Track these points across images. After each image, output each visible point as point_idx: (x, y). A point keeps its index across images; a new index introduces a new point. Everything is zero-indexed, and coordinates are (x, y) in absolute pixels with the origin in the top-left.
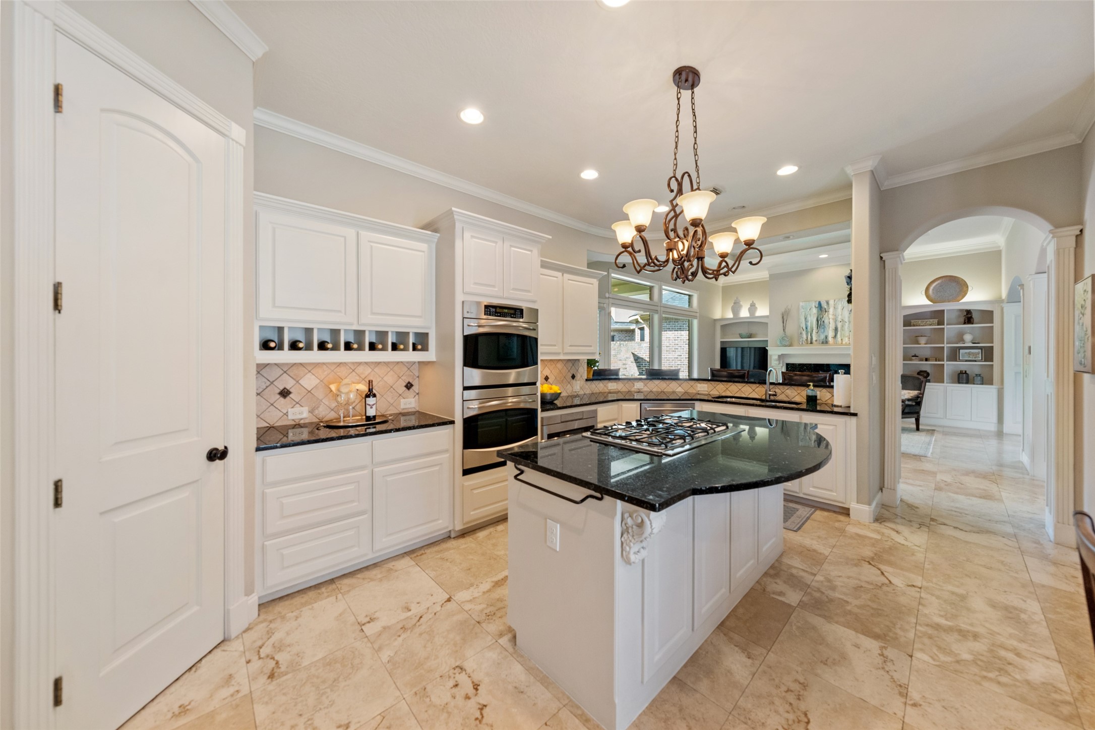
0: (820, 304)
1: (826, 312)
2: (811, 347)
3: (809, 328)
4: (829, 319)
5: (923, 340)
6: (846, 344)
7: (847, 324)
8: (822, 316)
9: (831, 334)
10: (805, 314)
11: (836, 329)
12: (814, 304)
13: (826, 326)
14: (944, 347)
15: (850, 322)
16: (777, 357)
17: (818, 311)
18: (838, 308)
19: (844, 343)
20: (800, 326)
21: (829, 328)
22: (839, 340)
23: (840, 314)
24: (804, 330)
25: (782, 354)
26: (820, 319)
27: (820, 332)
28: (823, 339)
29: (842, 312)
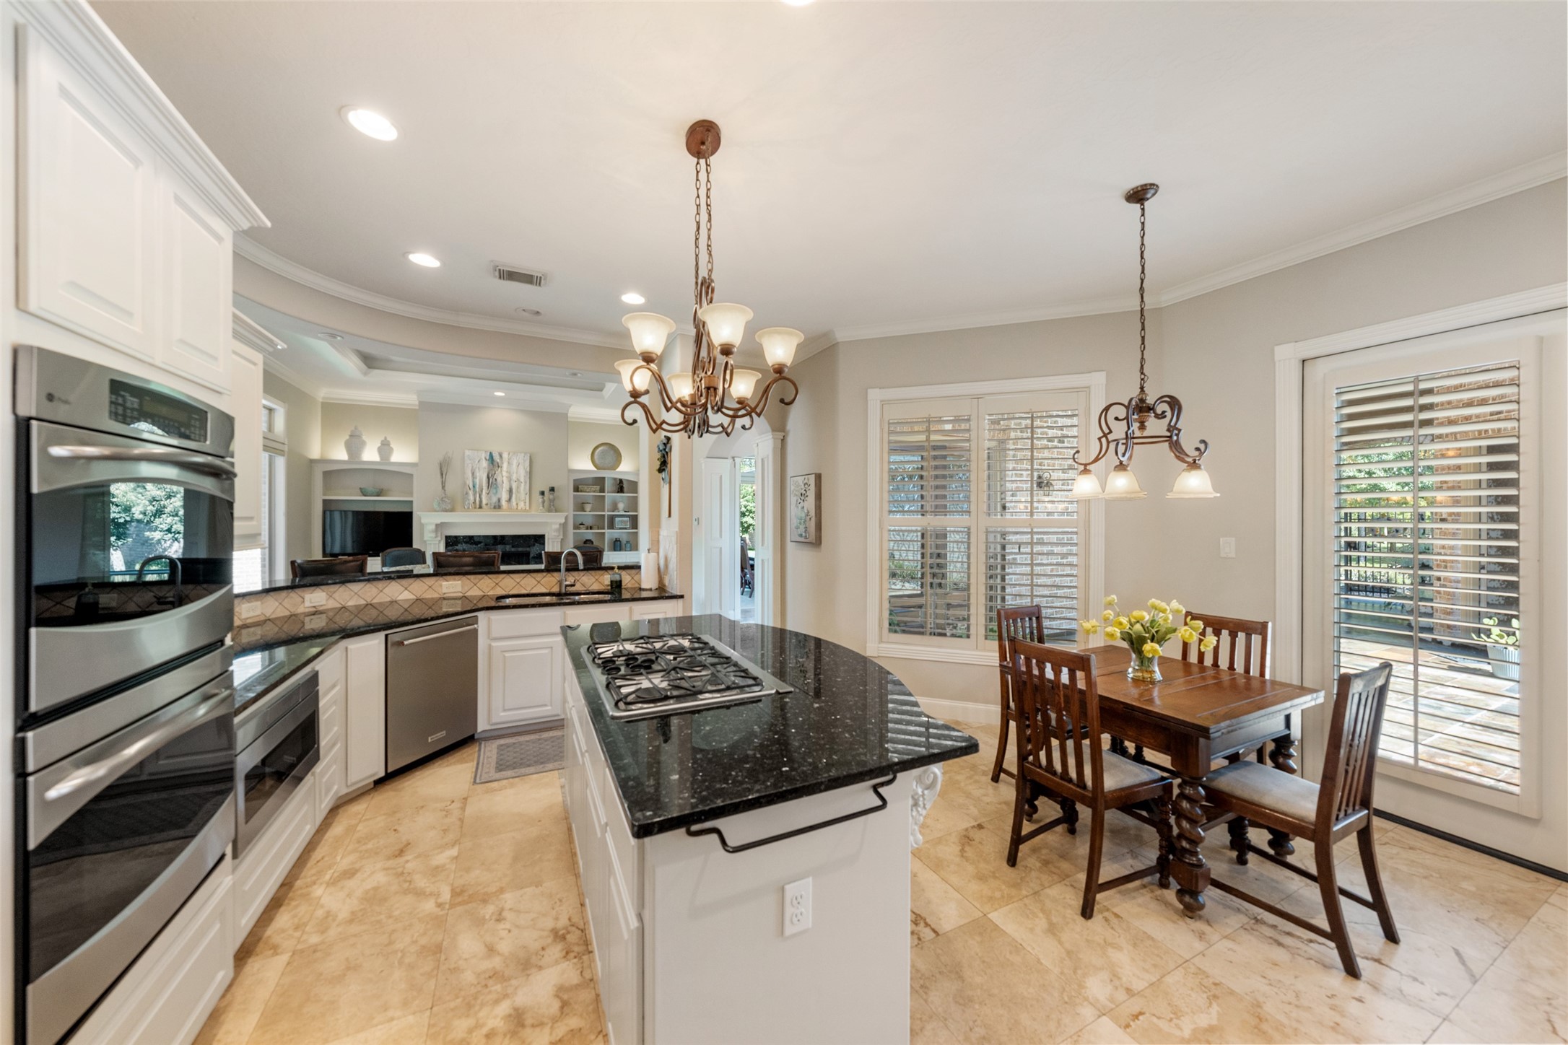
0: (491, 455)
1: (499, 467)
2: (480, 513)
3: (477, 486)
4: (502, 476)
5: (588, 507)
6: (522, 510)
7: (523, 485)
8: (494, 472)
9: (505, 496)
10: (473, 467)
11: (511, 491)
12: (484, 455)
13: (499, 486)
14: (604, 515)
15: (526, 482)
16: (433, 527)
17: (489, 465)
18: (512, 464)
19: (519, 508)
20: (465, 483)
21: (503, 489)
22: (514, 504)
23: (515, 472)
24: (470, 489)
25: (442, 523)
26: (492, 476)
27: (491, 492)
28: (494, 502)
29: (517, 470)
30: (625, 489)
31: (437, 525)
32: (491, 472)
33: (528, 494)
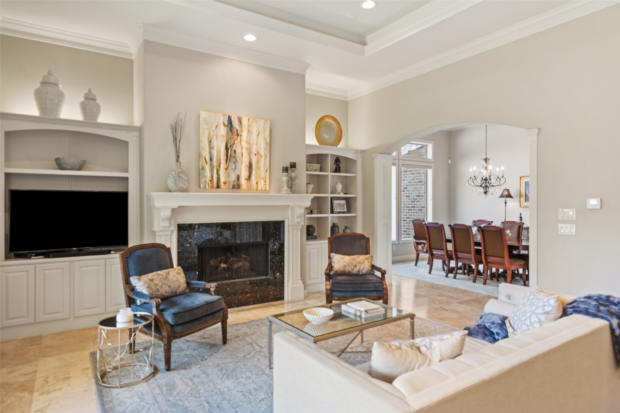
0: (230, 119)
1: (238, 135)
2: (217, 193)
3: (215, 160)
4: (241, 147)
6: (262, 191)
7: (263, 159)
8: (232, 142)
9: (244, 174)
10: (209, 134)
11: (250, 166)
12: (223, 119)
13: (238, 160)
14: (326, 197)
15: (266, 156)
16: (169, 213)
17: (227, 133)
18: (252, 133)
19: (259, 188)
20: (200, 155)
21: (242, 163)
22: (254, 183)
23: (255, 142)
24: (207, 163)
25: (180, 207)
26: (230, 146)
27: (230, 168)
28: (233, 180)
29: (257, 140)
30: (342, 169)
31: (173, 210)
32: (229, 141)
33: (268, 171)
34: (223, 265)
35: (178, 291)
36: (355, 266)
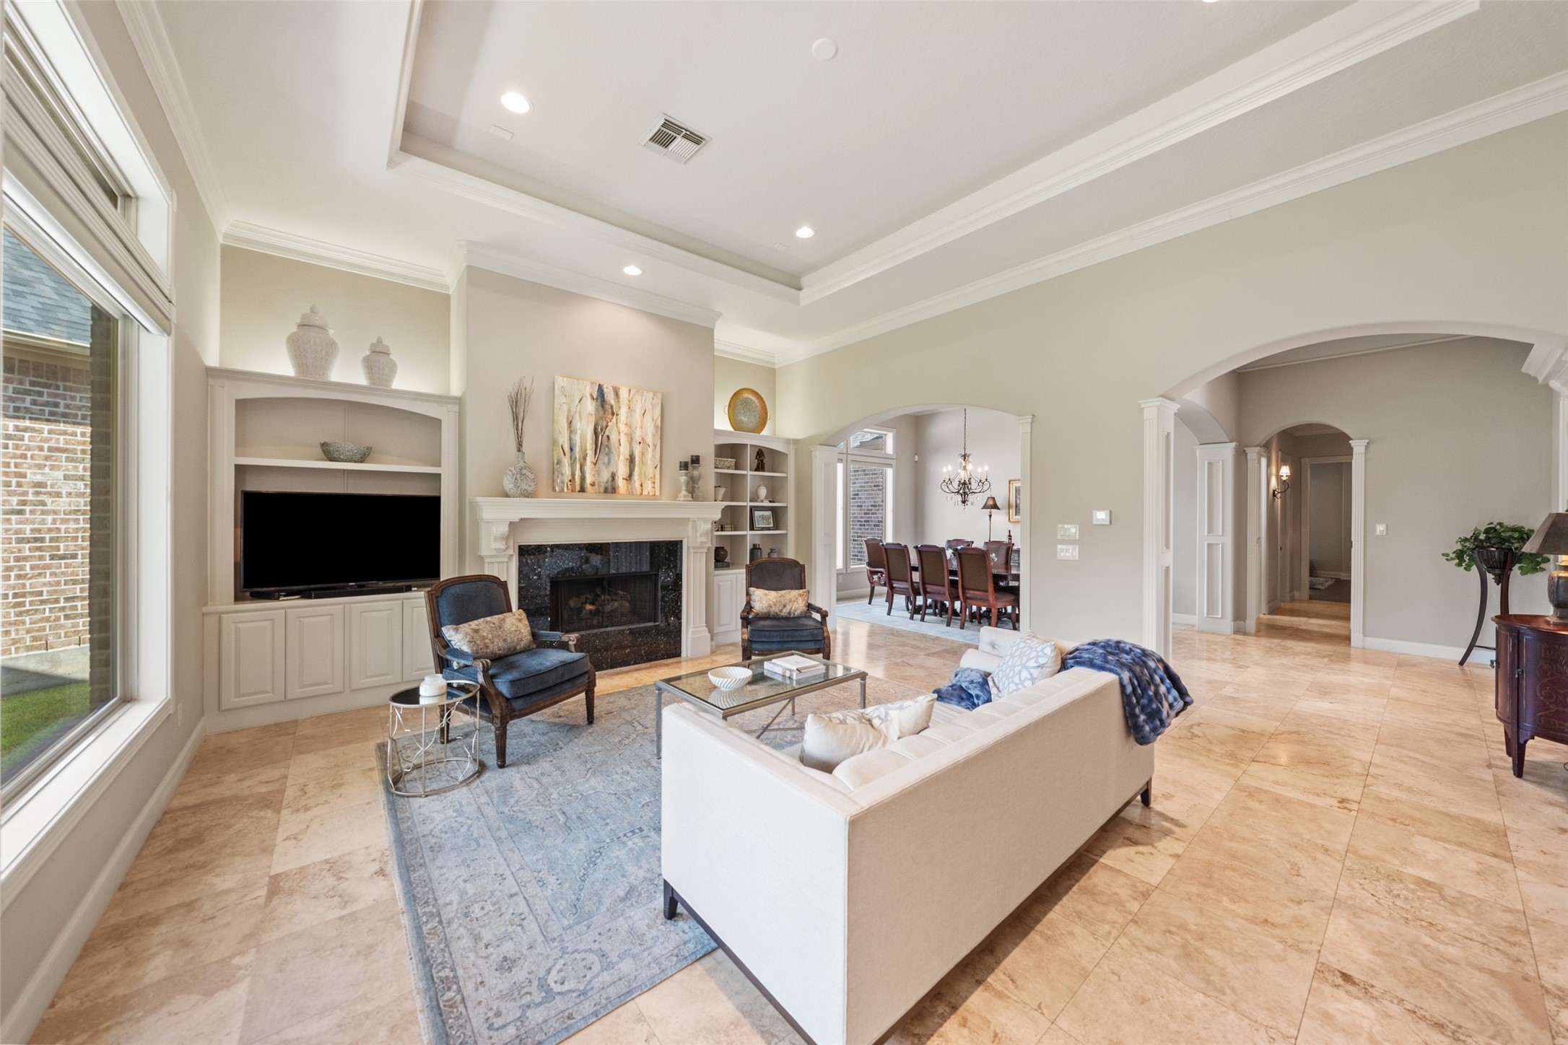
0: (600, 388)
1: (613, 414)
2: (581, 499)
3: (577, 449)
4: (618, 431)
6: (649, 497)
7: (650, 450)
8: (605, 424)
9: (622, 471)
10: (569, 410)
11: (631, 460)
12: (590, 390)
13: (613, 450)
14: (743, 506)
15: (655, 446)
16: (504, 529)
17: (597, 410)
18: (635, 411)
19: (645, 493)
20: (554, 442)
21: (619, 456)
22: (637, 484)
23: (639, 425)
24: (565, 454)
25: (522, 519)
26: (602, 430)
27: (600, 462)
28: (606, 480)
29: (642, 421)
31: (512, 524)
32: (600, 423)
33: (658, 467)
34: (589, 607)
35: (518, 648)
36: (785, 606)
